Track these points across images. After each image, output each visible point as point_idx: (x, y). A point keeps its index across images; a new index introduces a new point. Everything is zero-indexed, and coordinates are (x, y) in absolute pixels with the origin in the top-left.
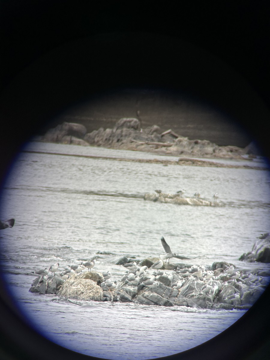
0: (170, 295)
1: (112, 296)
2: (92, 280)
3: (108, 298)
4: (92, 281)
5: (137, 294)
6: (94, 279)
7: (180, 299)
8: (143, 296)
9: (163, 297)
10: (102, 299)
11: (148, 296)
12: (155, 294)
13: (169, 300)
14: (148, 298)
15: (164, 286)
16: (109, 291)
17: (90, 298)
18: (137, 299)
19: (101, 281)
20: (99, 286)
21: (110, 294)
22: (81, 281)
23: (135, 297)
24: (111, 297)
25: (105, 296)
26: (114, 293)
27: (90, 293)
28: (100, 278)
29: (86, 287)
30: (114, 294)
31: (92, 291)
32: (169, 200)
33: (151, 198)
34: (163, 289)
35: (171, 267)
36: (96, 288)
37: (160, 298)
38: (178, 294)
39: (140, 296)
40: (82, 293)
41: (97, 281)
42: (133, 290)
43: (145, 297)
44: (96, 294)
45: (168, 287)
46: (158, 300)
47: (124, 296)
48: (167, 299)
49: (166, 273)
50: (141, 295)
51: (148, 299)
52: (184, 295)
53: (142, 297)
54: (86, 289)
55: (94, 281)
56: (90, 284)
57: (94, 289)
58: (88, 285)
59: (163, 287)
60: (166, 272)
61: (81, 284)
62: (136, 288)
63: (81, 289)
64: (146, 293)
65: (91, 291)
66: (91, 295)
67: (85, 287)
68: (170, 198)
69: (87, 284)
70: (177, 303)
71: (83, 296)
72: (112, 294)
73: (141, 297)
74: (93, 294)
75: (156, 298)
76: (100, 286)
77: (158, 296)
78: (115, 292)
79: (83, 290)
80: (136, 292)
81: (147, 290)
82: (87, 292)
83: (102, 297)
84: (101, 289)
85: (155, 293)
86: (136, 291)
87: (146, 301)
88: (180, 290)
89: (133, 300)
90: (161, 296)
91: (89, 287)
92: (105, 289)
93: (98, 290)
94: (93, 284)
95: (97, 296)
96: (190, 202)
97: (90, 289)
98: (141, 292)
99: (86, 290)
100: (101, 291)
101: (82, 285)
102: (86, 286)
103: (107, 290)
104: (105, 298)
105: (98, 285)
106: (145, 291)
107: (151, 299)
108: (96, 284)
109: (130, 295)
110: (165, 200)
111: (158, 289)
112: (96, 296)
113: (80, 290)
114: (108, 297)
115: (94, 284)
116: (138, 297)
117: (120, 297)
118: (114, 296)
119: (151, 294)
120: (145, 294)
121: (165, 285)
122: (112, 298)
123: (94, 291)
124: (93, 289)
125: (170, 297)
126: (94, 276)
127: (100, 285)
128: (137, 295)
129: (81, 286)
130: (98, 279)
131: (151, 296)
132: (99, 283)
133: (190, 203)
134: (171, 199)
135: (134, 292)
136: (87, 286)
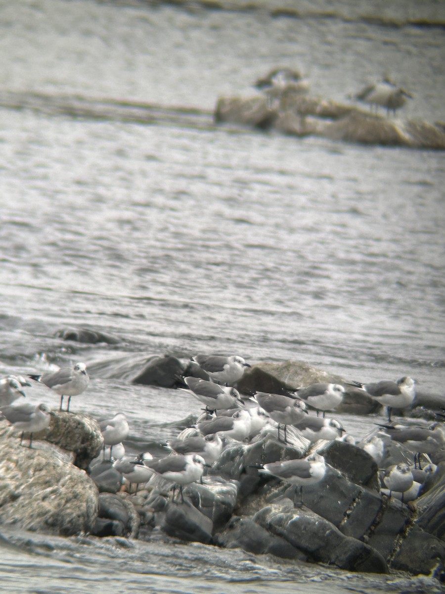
0: (375, 523)
1: (134, 515)
2: (57, 444)
3: (116, 522)
4: (56, 450)
5: (236, 511)
6: (63, 442)
7: (417, 543)
8: (261, 519)
9: (342, 529)
10: (92, 525)
11: (280, 522)
12: (313, 517)
13: (368, 546)
14: (280, 529)
15: (349, 483)
16: (123, 494)
17: (44, 518)
18: (238, 531)
19: (93, 449)
20: (83, 472)
21: (125, 507)
22: (11, 447)
23: (228, 524)
24: (130, 519)
25: (103, 513)
26: (140, 501)
27: (44, 498)
28: (88, 437)
29: (31, 472)
30: (143, 509)
31: (53, 492)
32: (322, 124)
33: (247, 114)
34: (342, 495)
35: (358, 402)
36: (71, 479)
37: (333, 532)
38: (408, 522)
39: (248, 520)
40: (14, 498)
41: (75, 451)
42: (222, 493)
43: (270, 528)
44: (68, 505)
45: (364, 490)
46: (323, 544)
47: (181, 516)
48: (362, 539)
49: (333, 425)
50: (253, 517)
51: (280, 535)
52: (431, 530)
53: (257, 526)
54: (31, 480)
55: (65, 448)
56: (48, 464)
57: (62, 481)
58: (39, 464)
59: (342, 488)
60: (335, 422)
61: (9, 460)
62: (232, 486)
63: (8, 482)
64: (276, 510)
65: (49, 490)
66: (49, 506)
67: (25, 474)
68: (327, 114)
69: (35, 461)
70: (403, 559)
71: (14, 512)
72: (135, 505)
73: (253, 523)
74: (59, 505)
75: (315, 534)
76: (88, 472)
77: (323, 527)
78: (146, 498)
79: (17, 487)
80: (233, 505)
81: (276, 496)
82: (31, 494)
83: (92, 518)
84: (92, 483)
85: (311, 512)
86: (232, 500)
87: (275, 541)
88: (415, 504)
89: (221, 537)
90: (337, 525)
91: (43, 473)
92: (104, 484)
93: (79, 489)
94: (61, 463)
95: (72, 512)
96: (408, 132)
97: (47, 484)
98: (253, 505)
99: (30, 486)
100: (90, 493)
101: (12, 465)
102: (29, 468)
103: (113, 488)
104: (105, 522)
105: (80, 467)
106: (269, 501)
107: (293, 537)
108: (70, 464)
109: (209, 515)
110: (303, 123)
111: (322, 497)
112: (68, 511)
113: (5, 487)
114: (120, 520)
115: (63, 461)
116: (242, 524)
117: (169, 521)
118: (142, 514)
119: (296, 517)
120: (268, 511)
121: (353, 480)
122: (134, 524)
123: (63, 490)
124: (58, 481)
125: (371, 534)
126: (63, 430)
127: (85, 466)
128: (234, 517)
129: (8, 469)
130: (79, 444)
131: (295, 524)
132: (83, 458)
133: (406, 136)
134: (328, 122)
135: (223, 503)
136: (35, 471)
